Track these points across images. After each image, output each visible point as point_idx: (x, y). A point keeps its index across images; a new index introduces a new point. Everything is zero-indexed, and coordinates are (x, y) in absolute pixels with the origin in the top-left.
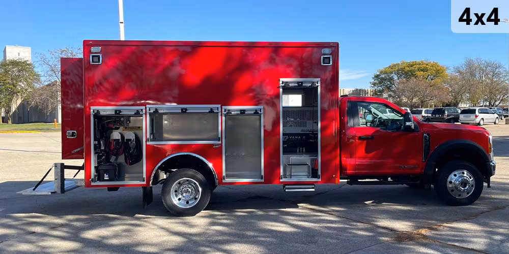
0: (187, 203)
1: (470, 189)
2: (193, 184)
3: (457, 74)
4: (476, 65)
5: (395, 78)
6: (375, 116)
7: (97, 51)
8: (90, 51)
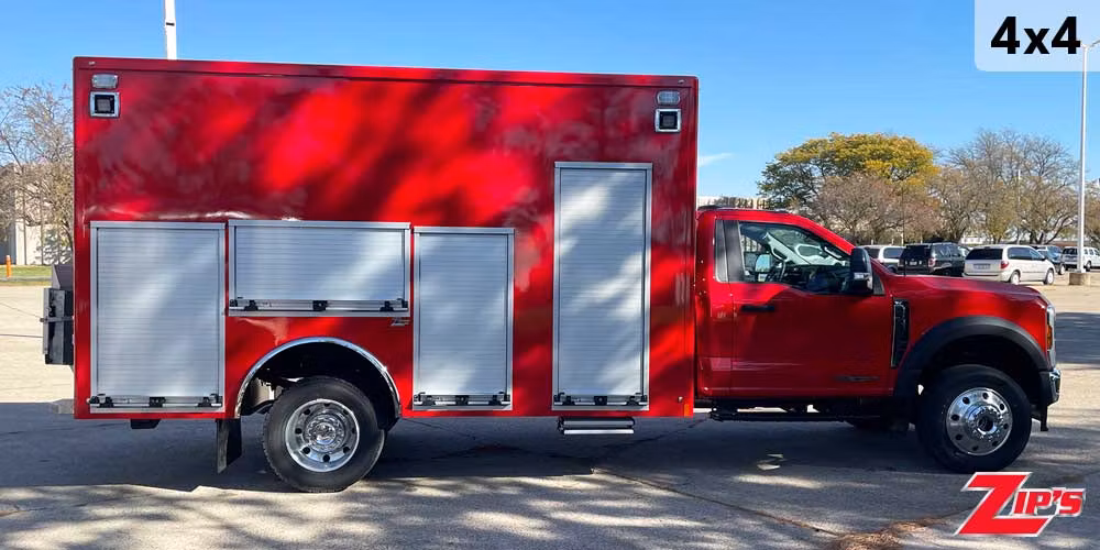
0: (326, 459)
1: (999, 434)
2: (339, 415)
3: (959, 167)
4: (1004, 145)
5: (817, 173)
6: (778, 257)
7: (107, 85)
8: (91, 84)
